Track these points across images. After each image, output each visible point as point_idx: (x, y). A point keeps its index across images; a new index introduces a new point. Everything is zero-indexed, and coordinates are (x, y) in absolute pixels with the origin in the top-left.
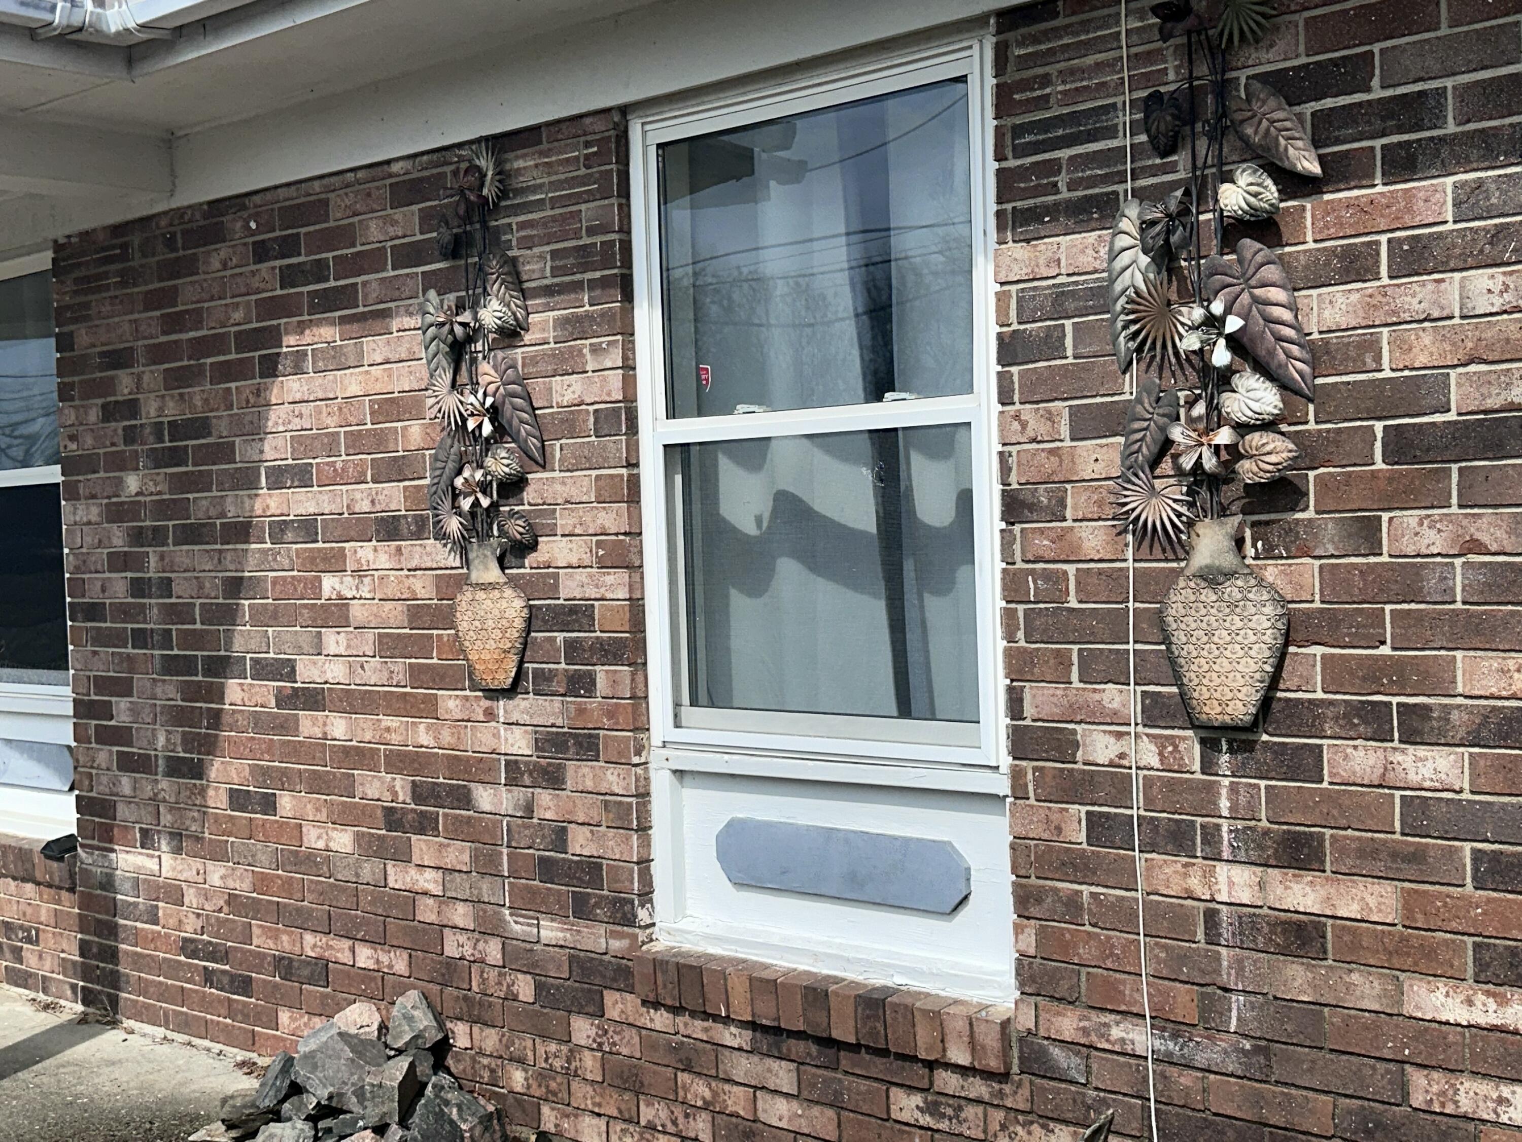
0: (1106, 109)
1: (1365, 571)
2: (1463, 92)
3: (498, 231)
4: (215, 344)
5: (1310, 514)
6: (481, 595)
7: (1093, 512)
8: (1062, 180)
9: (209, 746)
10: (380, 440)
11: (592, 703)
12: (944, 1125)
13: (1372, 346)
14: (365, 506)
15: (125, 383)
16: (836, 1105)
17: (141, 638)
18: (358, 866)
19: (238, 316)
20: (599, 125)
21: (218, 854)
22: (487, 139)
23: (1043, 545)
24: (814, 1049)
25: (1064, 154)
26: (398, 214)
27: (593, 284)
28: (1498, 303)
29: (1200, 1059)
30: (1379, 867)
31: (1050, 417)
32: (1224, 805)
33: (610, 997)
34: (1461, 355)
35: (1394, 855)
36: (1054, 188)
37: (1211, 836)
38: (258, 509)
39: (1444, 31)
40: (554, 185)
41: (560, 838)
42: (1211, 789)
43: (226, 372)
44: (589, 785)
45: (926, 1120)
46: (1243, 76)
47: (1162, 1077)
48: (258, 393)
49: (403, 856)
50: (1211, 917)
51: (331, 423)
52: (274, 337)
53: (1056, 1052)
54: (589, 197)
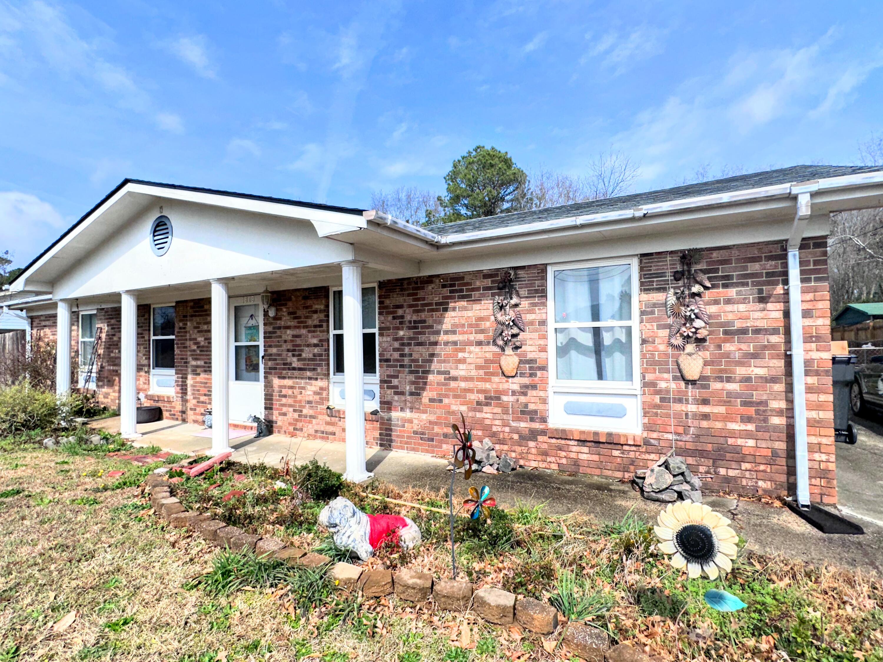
0: (664, 273)
1: (719, 353)
2: (738, 275)
3: (513, 285)
4: (430, 304)
5: (708, 344)
6: (508, 357)
7: (662, 342)
8: (655, 284)
9: (424, 389)
10: (477, 325)
11: (536, 379)
12: (625, 456)
13: (720, 316)
14: (473, 339)
15: (400, 312)
16: (599, 454)
17: (402, 366)
18: (467, 413)
19: (437, 299)
20: (541, 267)
21: (425, 412)
22: (513, 268)
23: (651, 348)
24: (593, 444)
25: (655, 279)
26: (485, 280)
27: (538, 297)
28: (745, 310)
29: (684, 439)
30: (721, 404)
31: (652, 326)
32: (690, 394)
33: (539, 437)
34: (738, 318)
35: (725, 402)
36: (653, 285)
37: (687, 400)
38: (440, 338)
39: (734, 265)
40: (528, 277)
41: (526, 406)
42: (687, 392)
43: (433, 310)
44: (535, 395)
45: (621, 455)
46: (693, 269)
47: (676, 443)
48: (442, 315)
49: (481, 411)
50: (687, 415)
51: (463, 322)
52: (448, 303)
53: (652, 441)
54: (538, 280)
